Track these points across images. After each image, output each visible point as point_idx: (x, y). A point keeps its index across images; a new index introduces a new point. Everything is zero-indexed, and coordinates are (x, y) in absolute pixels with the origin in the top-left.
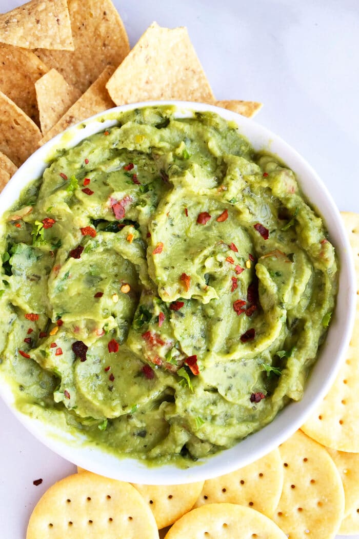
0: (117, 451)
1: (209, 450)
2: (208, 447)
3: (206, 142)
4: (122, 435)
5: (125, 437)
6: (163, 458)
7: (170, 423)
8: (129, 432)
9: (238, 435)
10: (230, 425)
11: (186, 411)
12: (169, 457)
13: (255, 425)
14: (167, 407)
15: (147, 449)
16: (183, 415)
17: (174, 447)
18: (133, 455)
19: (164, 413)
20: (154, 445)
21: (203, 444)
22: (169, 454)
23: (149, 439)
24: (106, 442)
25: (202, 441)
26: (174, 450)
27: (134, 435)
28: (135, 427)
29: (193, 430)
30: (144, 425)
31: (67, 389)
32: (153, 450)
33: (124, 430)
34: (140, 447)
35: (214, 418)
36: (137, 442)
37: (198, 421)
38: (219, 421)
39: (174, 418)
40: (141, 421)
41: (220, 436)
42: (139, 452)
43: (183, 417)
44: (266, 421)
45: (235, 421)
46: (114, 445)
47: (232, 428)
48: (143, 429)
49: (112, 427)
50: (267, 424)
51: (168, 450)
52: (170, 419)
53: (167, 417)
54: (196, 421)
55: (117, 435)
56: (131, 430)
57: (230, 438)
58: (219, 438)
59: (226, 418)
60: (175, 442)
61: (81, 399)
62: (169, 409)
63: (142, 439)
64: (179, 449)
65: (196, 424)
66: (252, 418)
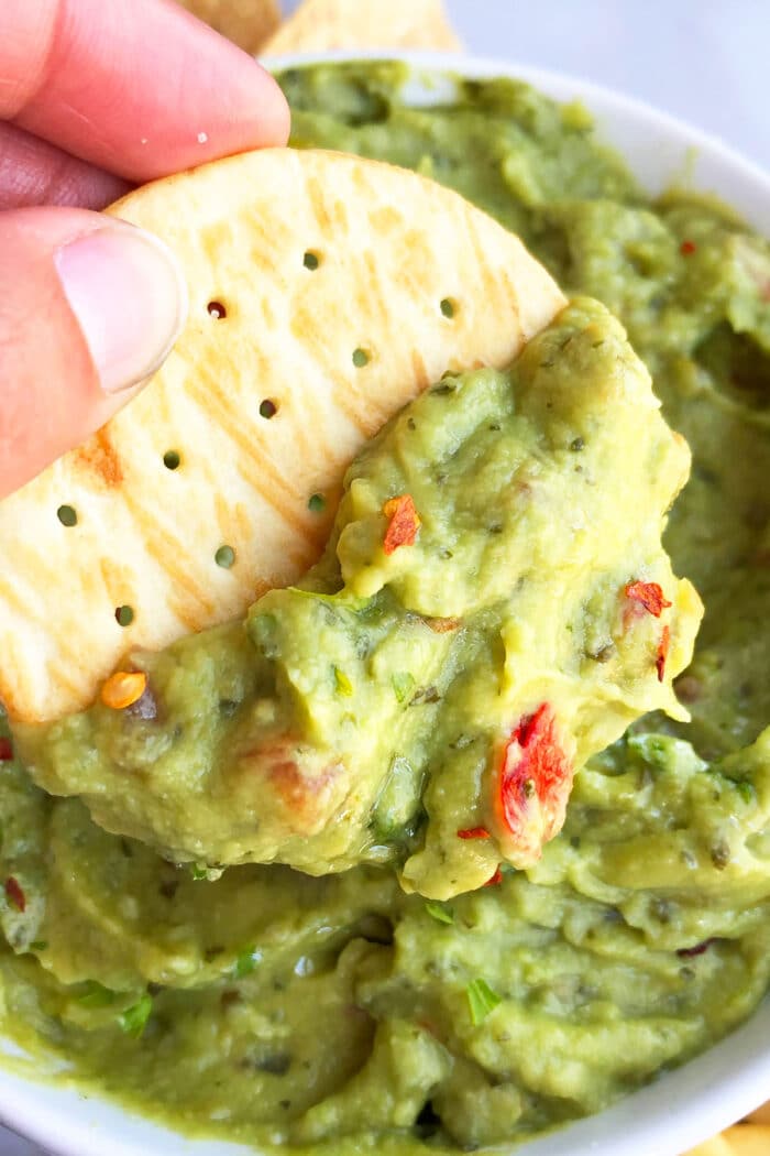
0: (182, 1116)
1: (517, 1113)
2: (512, 1103)
3: (496, 166)
4: (203, 1062)
5: (213, 1071)
6: (348, 1142)
7: (375, 1015)
8: (227, 1054)
9: (628, 1059)
10: (595, 1022)
11: (430, 966)
12: (370, 1139)
13: (691, 1028)
14: (364, 957)
15: (291, 1114)
16: (422, 982)
17: (388, 1100)
18: (238, 1131)
19: (356, 979)
20: (317, 1098)
21: (496, 1091)
22: (373, 1129)
23: (300, 1081)
24: (141, 1086)
25: (493, 1080)
26: (392, 1112)
27: (245, 1064)
28: (251, 1037)
29: (458, 1031)
30: (283, 1032)
31: (17, 877)
32: (312, 1114)
33: (211, 1046)
34: (265, 1106)
35: (534, 997)
36: (255, 1088)
37: (477, 996)
38: (553, 1005)
39: (387, 995)
40: (273, 1018)
41: (560, 1053)
42: (264, 1121)
43: (421, 988)
44: (730, 1013)
45: (613, 1012)
46: (172, 1096)
47: (604, 1033)
48: (280, 1047)
49: (169, 1039)
50: (733, 1027)
51: (367, 1111)
52: (375, 1000)
53: (367, 993)
54: (471, 996)
55: (185, 1062)
56: (232, 1048)
57: (594, 1069)
58: (555, 1063)
59: (580, 999)
60: (393, 1081)
61: (62, 916)
62: (373, 962)
63: (274, 1080)
64: (408, 1112)
65: (469, 1005)
66: (679, 1007)
